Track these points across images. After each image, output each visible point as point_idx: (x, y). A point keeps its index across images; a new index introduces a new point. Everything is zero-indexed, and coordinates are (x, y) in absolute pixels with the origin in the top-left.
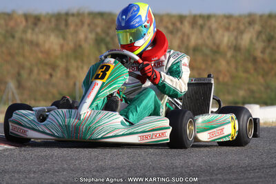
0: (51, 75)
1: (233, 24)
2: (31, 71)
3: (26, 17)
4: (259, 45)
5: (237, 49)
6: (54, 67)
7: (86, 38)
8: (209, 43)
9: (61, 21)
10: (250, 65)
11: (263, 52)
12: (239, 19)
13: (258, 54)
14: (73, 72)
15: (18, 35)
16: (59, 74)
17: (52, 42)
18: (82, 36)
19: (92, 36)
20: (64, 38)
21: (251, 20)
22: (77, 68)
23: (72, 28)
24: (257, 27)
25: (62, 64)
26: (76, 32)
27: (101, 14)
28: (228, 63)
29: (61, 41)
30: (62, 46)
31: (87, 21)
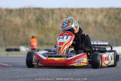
0: (17, 35)
1: (95, 12)
2: (9, 33)
3: (7, 10)
4: (105, 21)
5: (96, 22)
6: (19, 31)
7: (32, 19)
8: (84, 20)
9: (21, 12)
10: (102, 29)
11: (107, 23)
12: (97, 10)
13: (105, 24)
14: (27, 33)
15: (3, 17)
16: (21, 34)
17: (18, 20)
18: (30, 17)
19: (34, 18)
20: (23, 18)
21: (102, 10)
22: (28, 31)
23: (26, 15)
25: (22, 30)
26: (28, 16)
27: (39, 9)
28: (93, 28)
29: (21, 20)
30: (22, 22)
31: (32, 11)
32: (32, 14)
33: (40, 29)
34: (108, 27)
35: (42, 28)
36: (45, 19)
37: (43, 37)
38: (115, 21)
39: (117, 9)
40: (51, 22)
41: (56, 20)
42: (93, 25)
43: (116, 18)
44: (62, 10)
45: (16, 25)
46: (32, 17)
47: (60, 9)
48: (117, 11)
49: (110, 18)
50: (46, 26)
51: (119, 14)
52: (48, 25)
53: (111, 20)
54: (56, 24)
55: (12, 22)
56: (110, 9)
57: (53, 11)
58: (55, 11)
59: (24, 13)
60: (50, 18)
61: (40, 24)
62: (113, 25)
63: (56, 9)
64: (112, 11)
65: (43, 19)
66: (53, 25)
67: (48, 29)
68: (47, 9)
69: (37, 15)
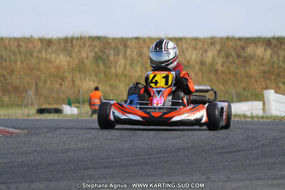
0: (61, 85)
1: (200, 45)
2: (46, 82)
3: (42, 40)
4: (220, 61)
5: (202, 63)
6: (63, 79)
7: (87, 56)
9: (68, 44)
10: (213, 76)
11: (222, 66)
12: (203, 41)
13: (219, 67)
14: (78, 82)
15: (35, 54)
16: (67, 84)
17: (62, 60)
18: (84, 54)
19: (92, 55)
20: (71, 57)
21: (213, 41)
22: (81, 79)
23: (76, 49)
24: (218, 47)
25: (69, 76)
26: (79, 51)
27: (99, 38)
28: (196, 74)
29: (68, 59)
30: (69, 62)
31: (88, 43)
32: (87, 47)
33: (102, 76)
34: (223, 72)
35: (105, 74)
36: (112, 58)
37: (108, 89)
38: (236, 61)
39: (240, 39)
40: (121, 62)
41: (132, 60)
42: (197, 67)
43: (239, 56)
44: (141, 41)
45: (58, 68)
46: (87, 54)
47: (137, 38)
48: (239, 43)
49: (227, 56)
50: (113, 70)
51: (243, 48)
52: (116, 68)
53: (231, 60)
54: (131, 65)
55: (50, 62)
56: (227, 38)
57: (124, 42)
58: (129, 43)
59: (72, 46)
60: (121, 56)
61: (102, 66)
62: (233, 68)
63: (132, 39)
64: (230, 43)
65: (108, 57)
66: (125, 68)
67: (117, 75)
68: (114, 39)
69: (97, 50)
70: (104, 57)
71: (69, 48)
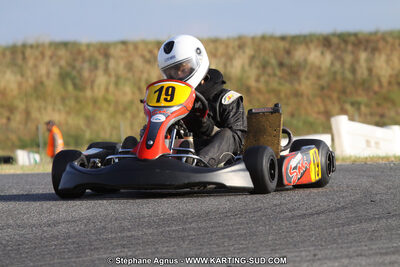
32: (47, 59)
33: (71, 103)
34: (259, 91)
35: (77, 101)
36: (86, 74)
37: (81, 123)
38: (278, 72)
39: (283, 38)
40: (102, 80)
41: (118, 77)
43: (281, 65)
44: (131, 48)
46: (48, 71)
47: (124, 43)
48: (282, 44)
49: (264, 66)
50: (88, 93)
51: (288, 52)
52: (92, 88)
53: (269, 70)
54: (116, 85)
56: (263, 38)
57: (105, 50)
58: (112, 51)
59: (24, 58)
60: (100, 72)
61: (70, 87)
62: (274, 84)
63: (115, 44)
64: (269, 45)
65: (80, 72)
66: (107, 90)
67: (95, 101)
68: (88, 46)
69: (63, 63)
70: (74, 73)
71: (20, 61)
